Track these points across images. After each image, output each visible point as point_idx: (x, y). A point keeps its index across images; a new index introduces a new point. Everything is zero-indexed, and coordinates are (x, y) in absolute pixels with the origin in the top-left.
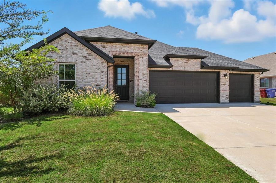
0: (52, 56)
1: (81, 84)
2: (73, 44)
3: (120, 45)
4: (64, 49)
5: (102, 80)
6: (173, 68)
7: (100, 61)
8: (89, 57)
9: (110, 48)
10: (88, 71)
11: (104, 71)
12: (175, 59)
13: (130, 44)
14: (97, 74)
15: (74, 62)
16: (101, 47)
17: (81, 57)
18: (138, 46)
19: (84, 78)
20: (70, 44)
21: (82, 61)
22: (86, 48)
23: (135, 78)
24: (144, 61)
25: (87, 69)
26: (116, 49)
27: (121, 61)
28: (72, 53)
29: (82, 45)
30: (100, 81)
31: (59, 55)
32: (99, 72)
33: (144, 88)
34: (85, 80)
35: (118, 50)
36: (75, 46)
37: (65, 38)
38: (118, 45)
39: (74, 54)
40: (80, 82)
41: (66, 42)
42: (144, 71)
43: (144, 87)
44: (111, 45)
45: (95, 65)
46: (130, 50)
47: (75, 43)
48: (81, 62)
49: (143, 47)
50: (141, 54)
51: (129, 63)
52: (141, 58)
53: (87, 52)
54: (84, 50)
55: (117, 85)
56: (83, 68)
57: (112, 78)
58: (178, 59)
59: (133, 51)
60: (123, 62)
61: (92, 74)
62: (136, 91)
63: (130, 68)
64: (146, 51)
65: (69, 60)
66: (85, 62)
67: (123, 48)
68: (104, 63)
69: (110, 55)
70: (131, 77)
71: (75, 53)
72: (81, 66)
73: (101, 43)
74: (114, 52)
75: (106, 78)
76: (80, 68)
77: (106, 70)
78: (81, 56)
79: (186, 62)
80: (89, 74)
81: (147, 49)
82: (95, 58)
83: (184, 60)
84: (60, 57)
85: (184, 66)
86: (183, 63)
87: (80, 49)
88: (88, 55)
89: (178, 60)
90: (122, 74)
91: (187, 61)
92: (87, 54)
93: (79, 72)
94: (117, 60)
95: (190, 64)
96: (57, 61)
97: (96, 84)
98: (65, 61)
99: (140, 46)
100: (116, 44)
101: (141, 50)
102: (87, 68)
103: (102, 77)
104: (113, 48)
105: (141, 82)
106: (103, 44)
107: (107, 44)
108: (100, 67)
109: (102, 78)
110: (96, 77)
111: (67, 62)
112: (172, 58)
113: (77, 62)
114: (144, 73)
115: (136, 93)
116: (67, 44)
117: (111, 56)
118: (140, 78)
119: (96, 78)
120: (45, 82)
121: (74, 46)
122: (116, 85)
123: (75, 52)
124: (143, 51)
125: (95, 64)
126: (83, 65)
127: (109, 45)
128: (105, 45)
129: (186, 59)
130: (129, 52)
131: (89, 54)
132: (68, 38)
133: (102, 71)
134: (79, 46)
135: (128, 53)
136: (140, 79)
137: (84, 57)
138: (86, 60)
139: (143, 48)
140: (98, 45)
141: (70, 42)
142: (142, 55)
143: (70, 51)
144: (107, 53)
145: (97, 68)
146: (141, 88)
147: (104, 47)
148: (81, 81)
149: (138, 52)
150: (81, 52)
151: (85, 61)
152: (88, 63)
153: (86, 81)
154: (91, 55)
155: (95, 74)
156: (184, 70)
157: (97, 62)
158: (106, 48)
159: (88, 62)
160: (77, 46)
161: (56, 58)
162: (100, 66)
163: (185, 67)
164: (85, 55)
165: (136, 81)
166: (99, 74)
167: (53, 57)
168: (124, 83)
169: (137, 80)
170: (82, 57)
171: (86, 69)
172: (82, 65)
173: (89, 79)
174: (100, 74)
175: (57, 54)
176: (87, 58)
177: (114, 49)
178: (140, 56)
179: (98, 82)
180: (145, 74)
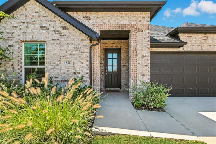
0: (13, 32)
1: (52, 71)
2: (41, 14)
3: (109, 15)
4: (30, 21)
5: (81, 65)
6: (183, 48)
7: (79, 38)
8: (64, 32)
9: (95, 19)
10: (62, 53)
11: (85, 52)
12: (187, 35)
13: (123, 13)
14: (74, 56)
15: (42, 40)
16: (83, 19)
17: (52, 33)
18: (135, 15)
19: (57, 63)
20: (37, 14)
21: (53, 38)
22: (59, 18)
23: (131, 62)
24: (144, 37)
25: (61, 50)
26: (103, 21)
27: (112, 44)
28: (41, 27)
29: (54, 15)
30: (79, 67)
31: (22, 31)
32: (78, 54)
33: (145, 77)
34: (58, 65)
35: (106, 21)
36: (45, 16)
37: (30, 6)
38: (106, 15)
39: (42, 28)
40: (51, 69)
41: (32, 12)
42: (145, 52)
43: (145, 75)
44: (96, 15)
45: (72, 44)
46: (124, 21)
47: (44, 12)
48: (53, 40)
49: (142, 16)
50: (140, 27)
51: (121, 45)
52: (141, 32)
53: (60, 25)
54: (57, 22)
55: (108, 71)
56: (55, 48)
57: (97, 63)
58: (191, 34)
59: (128, 23)
60: (114, 45)
61: (68, 56)
62: (132, 82)
63: (123, 51)
64: (148, 21)
65: (36, 37)
66: (58, 40)
67: (114, 19)
68: (85, 40)
69: (95, 30)
70: (123, 62)
71: (44, 27)
72: (53, 46)
73: (83, 14)
74: (100, 25)
75: (88, 63)
76: (50, 48)
77: (89, 50)
78: (52, 31)
79: (203, 39)
80: (64, 56)
81: (149, 19)
82: (72, 33)
83: (201, 36)
84: (24, 33)
85: (200, 44)
86: (198, 40)
87: (51, 21)
88: (62, 29)
89: (191, 36)
90: (113, 58)
91: (204, 36)
92: (62, 27)
93: (50, 54)
94: (108, 43)
95: (210, 41)
96: (19, 39)
97: (74, 71)
98: (30, 39)
99: (139, 15)
100: (104, 13)
101: (140, 21)
102: (61, 48)
103: (81, 61)
104: (99, 19)
105: (140, 67)
106: (85, 14)
107: (90, 14)
108: (79, 46)
109: (82, 63)
110: (74, 61)
111: (33, 40)
112: (183, 34)
113: (47, 40)
114: (145, 54)
115: (133, 84)
116: (33, 14)
117: (97, 30)
118: (139, 62)
119: (73, 63)
120: (4, 69)
121: (43, 17)
122: (106, 71)
123: (44, 25)
124: (143, 21)
125: (72, 42)
126: (55, 44)
127: (93, 15)
128: (88, 15)
129: (203, 35)
130: (122, 24)
131: (64, 28)
132: (34, 6)
133: (82, 52)
134: (50, 16)
135: (121, 26)
136: (139, 64)
137: (57, 32)
138: (60, 37)
139: (144, 17)
140: (79, 16)
141: (37, 11)
142: (142, 28)
143: (38, 24)
144: (90, 27)
145: (74, 48)
146: (140, 77)
147: (87, 18)
148: (53, 67)
149: (135, 23)
150: (53, 25)
151: (57, 38)
152: (63, 41)
153: (60, 67)
154: (66, 29)
155: (73, 56)
156: (200, 50)
157: (76, 40)
158: (90, 19)
159: (63, 39)
160: (48, 17)
161: (19, 35)
162: (79, 44)
163: (201, 46)
164: (58, 29)
165: (132, 67)
166: (78, 56)
167: (15, 33)
168: (115, 68)
169: (133, 65)
170: (54, 33)
171: (59, 50)
172: (53, 44)
173: (63, 65)
174: (80, 57)
175: (20, 29)
176: (61, 33)
177: (100, 21)
178: (139, 30)
179: (76, 69)
180: (145, 56)
